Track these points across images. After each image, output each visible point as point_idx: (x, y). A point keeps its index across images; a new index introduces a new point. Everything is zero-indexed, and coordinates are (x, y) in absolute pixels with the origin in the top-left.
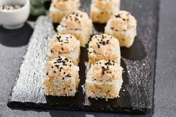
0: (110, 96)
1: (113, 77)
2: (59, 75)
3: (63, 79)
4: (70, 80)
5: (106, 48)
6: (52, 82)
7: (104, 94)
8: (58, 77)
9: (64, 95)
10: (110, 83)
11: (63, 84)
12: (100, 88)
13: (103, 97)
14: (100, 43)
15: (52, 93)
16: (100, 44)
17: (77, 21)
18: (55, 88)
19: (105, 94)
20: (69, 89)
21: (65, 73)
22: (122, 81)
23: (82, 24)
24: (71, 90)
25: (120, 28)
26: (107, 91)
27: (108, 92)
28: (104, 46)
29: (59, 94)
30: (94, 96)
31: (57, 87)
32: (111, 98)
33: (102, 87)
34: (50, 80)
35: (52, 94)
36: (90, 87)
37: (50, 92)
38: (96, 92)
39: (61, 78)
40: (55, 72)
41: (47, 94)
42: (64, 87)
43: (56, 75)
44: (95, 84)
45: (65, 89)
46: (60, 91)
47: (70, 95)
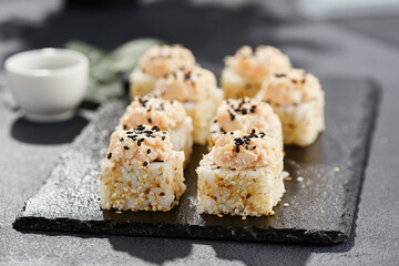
0: (252, 209)
1: (259, 159)
2: (136, 155)
3: (145, 164)
4: (160, 169)
5: (248, 121)
6: (120, 172)
7: (237, 204)
8: (134, 161)
9: (146, 209)
10: (252, 174)
11: (145, 176)
12: (230, 187)
13: (237, 211)
14: (237, 110)
15: (118, 202)
16: (234, 113)
17: (189, 82)
18: (126, 189)
19: (240, 203)
20: (159, 191)
21: (149, 151)
22: (284, 191)
23: (200, 89)
24: (162, 194)
25: (286, 98)
26: (244, 194)
27: (249, 196)
28: (245, 116)
29: (133, 205)
30: (215, 208)
31: (130, 185)
32: (255, 213)
33: (233, 183)
34: (114, 169)
35: (118, 205)
36: (206, 183)
37: (113, 200)
38: (219, 198)
39: (140, 163)
40: (126, 148)
41: (107, 206)
42: (147, 185)
43: (129, 154)
44: (216, 175)
45: (147, 191)
46: (136, 195)
47: (160, 208)
